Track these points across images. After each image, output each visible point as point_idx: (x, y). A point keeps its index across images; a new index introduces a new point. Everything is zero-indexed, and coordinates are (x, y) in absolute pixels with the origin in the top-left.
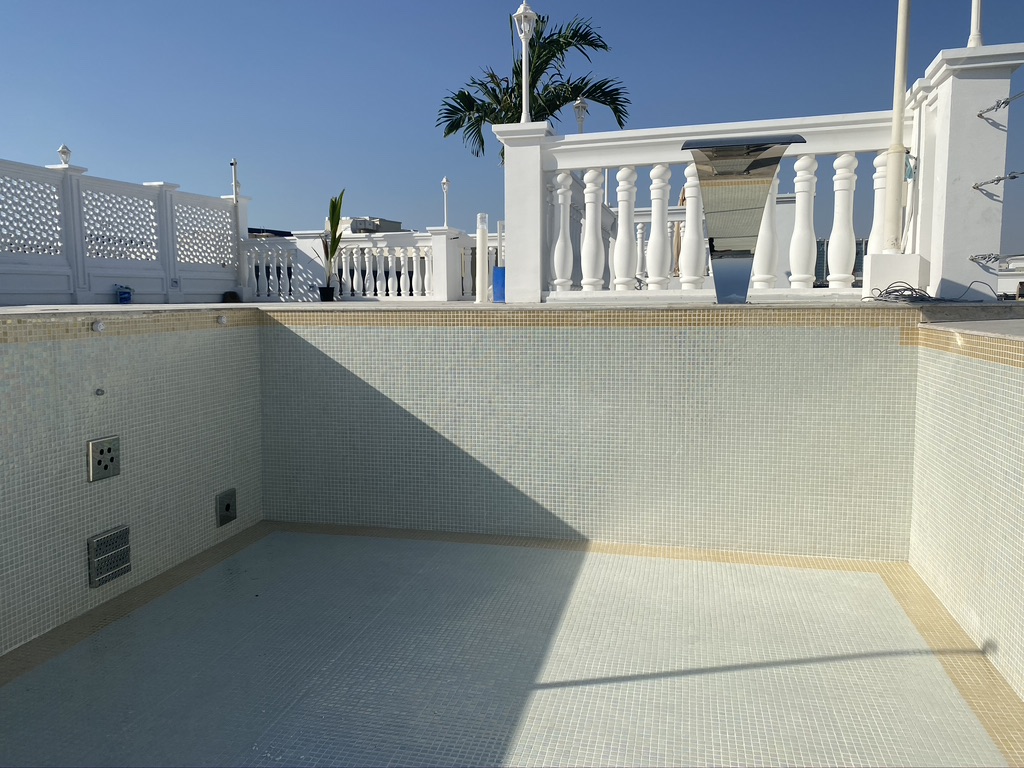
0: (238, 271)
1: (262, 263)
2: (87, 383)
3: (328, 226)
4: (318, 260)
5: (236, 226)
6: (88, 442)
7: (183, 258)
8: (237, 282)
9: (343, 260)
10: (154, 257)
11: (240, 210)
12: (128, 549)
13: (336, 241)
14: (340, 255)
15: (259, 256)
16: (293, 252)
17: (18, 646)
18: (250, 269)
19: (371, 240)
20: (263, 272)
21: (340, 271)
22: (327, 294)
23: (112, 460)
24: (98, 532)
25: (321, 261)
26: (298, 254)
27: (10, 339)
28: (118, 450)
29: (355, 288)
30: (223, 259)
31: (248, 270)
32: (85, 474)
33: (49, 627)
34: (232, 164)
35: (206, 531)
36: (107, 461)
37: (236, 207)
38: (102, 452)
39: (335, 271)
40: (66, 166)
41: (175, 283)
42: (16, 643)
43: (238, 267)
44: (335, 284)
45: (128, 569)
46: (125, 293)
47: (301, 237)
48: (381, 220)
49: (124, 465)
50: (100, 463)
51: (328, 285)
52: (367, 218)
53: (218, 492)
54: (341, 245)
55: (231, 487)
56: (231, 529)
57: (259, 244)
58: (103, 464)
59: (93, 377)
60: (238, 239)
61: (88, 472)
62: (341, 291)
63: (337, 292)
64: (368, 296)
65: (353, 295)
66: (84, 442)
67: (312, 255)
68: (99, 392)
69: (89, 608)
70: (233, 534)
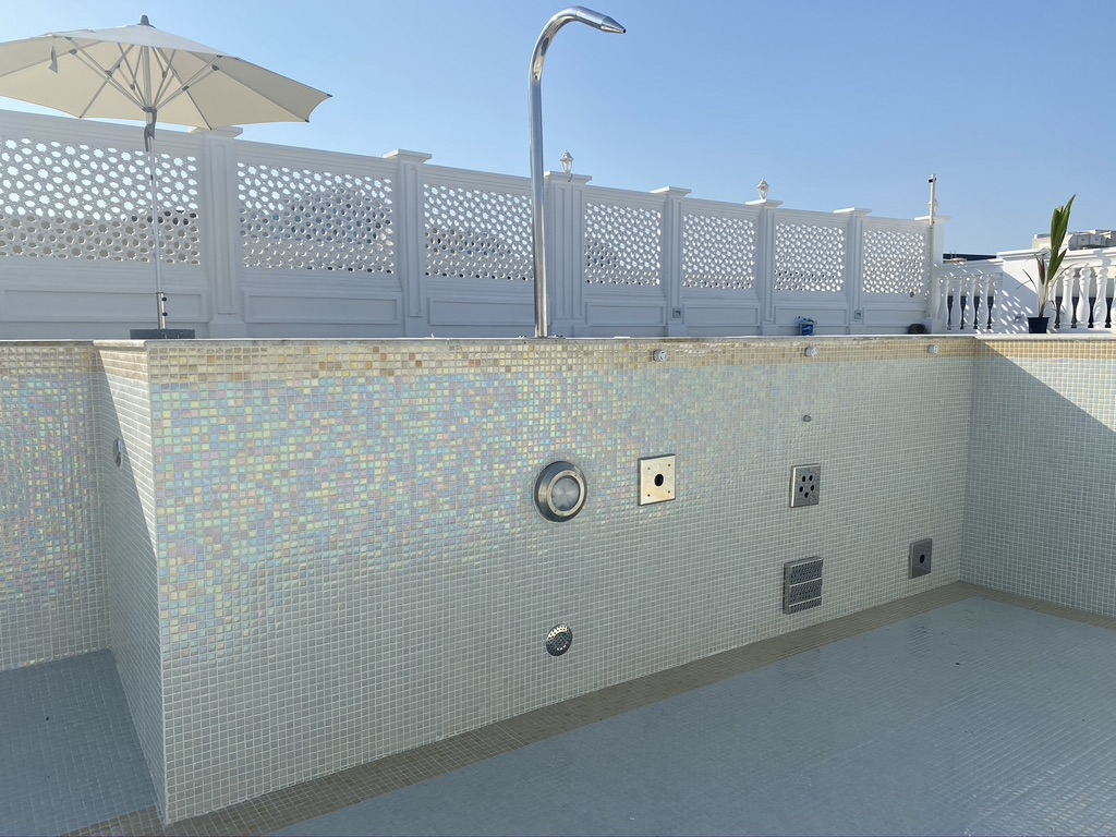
0: (928, 301)
1: (956, 291)
2: (796, 409)
3: (1047, 244)
4: (1029, 285)
5: (929, 250)
6: (792, 467)
7: (869, 287)
8: (925, 313)
9: (1065, 283)
10: (839, 288)
11: (935, 230)
12: (820, 582)
13: (1056, 260)
14: (1060, 279)
15: (954, 283)
16: (998, 276)
17: (720, 651)
18: (942, 299)
19: (1100, 256)
20: (957, 302)
21: (1059, 299)
22: (1038, 325)
23: (812, 488)
24: (794, 558)
25: (1034, 286)
26: (1003, 279)
27: (736, 360)
28: (819, 480)
29: (1078, 318)
30: (912, 287)
31: (939, 300)
32: (787, 498)
33: (746, 640)
34: (931, 181)
35: (895, 581)
36: (808, 489)
37: (931, 228)
38: (804, 479)
39: (1052, 297)
40: (764, 201)
41: (859, 314)
42: (719, 648)
43: (929, 297)
44: (1051, 314)
45: (818, 603)
46: (808, 326)
47: (1008, 258)
48: (1113, 233)
49: (823, 494)
50: (801, 489)
51: (1041, 314)
52: (1094, 232)
53: (913, 540)
54: (1063, 265)
55: (930, 536)
56: (923, 583)
57: (954, 270)
58: (804, 491)
59: (802, 403)
60: (931, 264)
61: (790, 497)
62: (1058, 321)
63: (1052, 324)
64: (1096, 327)
65: (1074, 326)
66: (789, 466)
67: (1022, 279)
68: (806, 418)
69: (781, 633)
70: (923, 590)
